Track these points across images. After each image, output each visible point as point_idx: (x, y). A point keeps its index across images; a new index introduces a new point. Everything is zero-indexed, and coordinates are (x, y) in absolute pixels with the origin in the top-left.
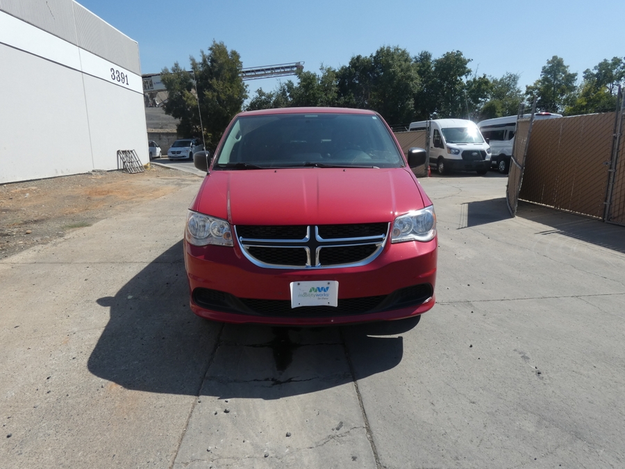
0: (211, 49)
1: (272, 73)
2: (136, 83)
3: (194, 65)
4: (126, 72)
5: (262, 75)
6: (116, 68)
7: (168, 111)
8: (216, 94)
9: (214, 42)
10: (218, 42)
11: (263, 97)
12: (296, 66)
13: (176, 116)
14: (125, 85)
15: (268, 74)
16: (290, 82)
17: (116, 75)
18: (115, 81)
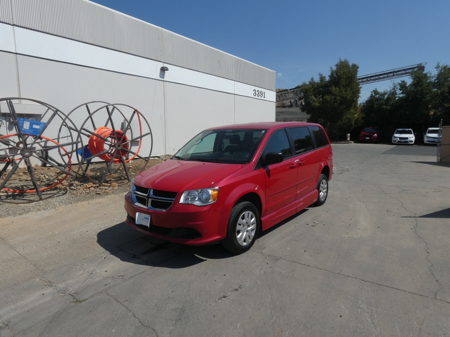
0: (337, 65)
1: (394, 75)
2: (271, 96)
3: (322, 79)
4: (263, 90)
5: (385, 77)
6: (257, 89)
7: (303, 110)
8: (334, 97)
9: (340, 60)
10: (343, 60)
11: (378, 96)
12: (417, 67)
13: (308, 113)
14: (263, 98)
15: (390, 76)
16: (403, 82)
17: (257, 93)
18: (256, 97)
